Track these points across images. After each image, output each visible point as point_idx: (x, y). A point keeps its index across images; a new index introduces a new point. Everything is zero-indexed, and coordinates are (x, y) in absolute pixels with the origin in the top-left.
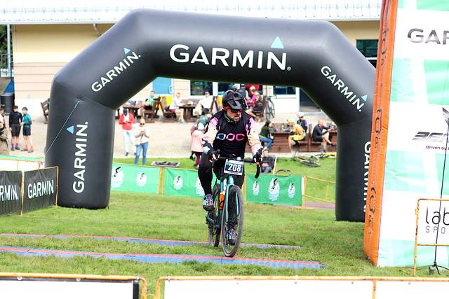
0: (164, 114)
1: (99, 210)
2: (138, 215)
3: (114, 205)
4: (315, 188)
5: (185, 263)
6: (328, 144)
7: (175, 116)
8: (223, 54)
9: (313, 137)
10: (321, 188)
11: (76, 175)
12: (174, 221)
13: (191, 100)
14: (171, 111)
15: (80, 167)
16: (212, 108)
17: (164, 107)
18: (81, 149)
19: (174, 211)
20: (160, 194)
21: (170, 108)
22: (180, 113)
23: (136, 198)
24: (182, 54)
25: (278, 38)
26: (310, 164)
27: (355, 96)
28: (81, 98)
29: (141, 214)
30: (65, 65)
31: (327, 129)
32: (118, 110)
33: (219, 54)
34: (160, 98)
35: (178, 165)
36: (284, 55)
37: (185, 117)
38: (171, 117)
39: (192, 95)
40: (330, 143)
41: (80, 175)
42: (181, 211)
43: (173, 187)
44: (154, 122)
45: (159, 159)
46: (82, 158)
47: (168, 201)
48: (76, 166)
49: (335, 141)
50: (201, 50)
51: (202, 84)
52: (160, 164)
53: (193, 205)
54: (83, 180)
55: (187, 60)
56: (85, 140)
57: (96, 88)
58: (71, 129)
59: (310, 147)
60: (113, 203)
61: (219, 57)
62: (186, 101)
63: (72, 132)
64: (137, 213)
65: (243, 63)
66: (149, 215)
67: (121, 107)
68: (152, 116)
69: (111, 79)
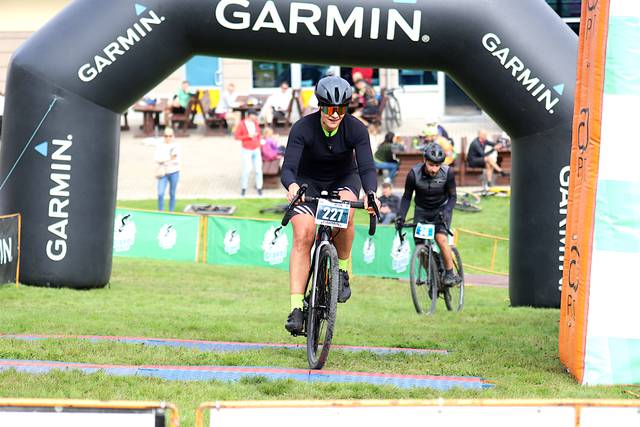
0: (207, 122)
6: (495, 171)
7: (225, 125)
9: (468, 160)
10: (484, 250)
11: (52, 228)
12: (226, 309)
13: (252, 96)
14: (217, 115)
15: (59, 214)
17: (206, 109)
18: (60, 184)
19: (227, 291)
20: (200, 261)
21: (217, 111)
22: (234, 119)
23: (157, 269)
24: (237, 14)
26: (464, 207)
27: (543, 87)
28: (59, 93)
29: (168, 297)
30: (30, 36)
32: (126, 115)
33: (302, 13)
34: (198, 93)
35: (231, 211)
36: (417, 16)
38: (217, 126)
39: (255, 86)
40: (499, 170)
41: (58, 229)
42: (238, 292)
43: (223, 250)
45: (198, 201)
46: (62, 199)
47: (214, 274)
48: (51, 214)
49: (508, 167)
50: (270, 7)
51: (272, 67)
52: (200, 210)
53: (258, 281)
54: (65, 237)
55: (245, 25)
56: (68, 167)
57: (87, 74)
58: (42, 149)
59: (463, 178)
60: (118, 278)
61: (301, 20)
62: (244, 99)
63: (45, 154)
65: (344, 29)
67: (130, 110)
68: (186, 125)
69: (114, 59)
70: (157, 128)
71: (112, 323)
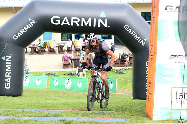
0: (49, 50)
1: (18, 97)
2: (37, 99)
3: (25, 94)
4: (122, 84)
5: (60, 121)
6: (128, 63)
7: (54, 51)
8: (76, 20)
9: (121, 60)
10: (125, 84)
11: (6, 80)
12: (54, 101)
13: (61, 43)
14: (52, 48)
15: (8, 76)
16: (72, 47)
17: (49, 47)
18: (8, 68)
19: (55, 97)
20: (47, 88)
21: (52, 47)
22: (56, 49)
23: (36, 91)
24: (56, 21)
25: (103, 12)
26: (120, 72)
27: (141, 39)
28: (8, 43)
29: (38, 98)
31: (127, 55)
32: (26, 49)
33: (75, 20)
34: (46, 42)
35: (56, 75)
36: (106, 20)
37: (59, 52)
38: (52, 51)
39: (62, 40)
40: (129, 62)
41: (8, 80)
42: (58, 96)
43: (54, 85)
44: (44, 54)
45: (47, 72)
46: (9, 72)
47: (51, 92)
48: (6, 76)
49: (132, 61)
50: (66, 19)
51: (66, 35)
52: (47, 74)
53: (63, 93)
54: (10, 82)
55: (59, 23)
56: (10, 63)
57: (15, 38)
58: (3, 58)
59: (120, 64)
60: (25, 93)
61: (75, 22)
62: (59, 44)
63: (4, 60)
64: (36, 98)
65: (86, 24)
66: (42, 99)
67: (28, 47)
68: (43, 51)
69: (23, 33)
70: (35, 52)
71: (23, 105)
